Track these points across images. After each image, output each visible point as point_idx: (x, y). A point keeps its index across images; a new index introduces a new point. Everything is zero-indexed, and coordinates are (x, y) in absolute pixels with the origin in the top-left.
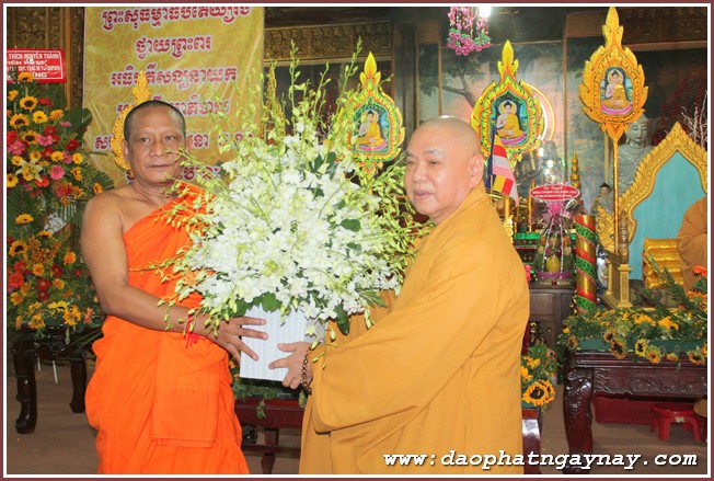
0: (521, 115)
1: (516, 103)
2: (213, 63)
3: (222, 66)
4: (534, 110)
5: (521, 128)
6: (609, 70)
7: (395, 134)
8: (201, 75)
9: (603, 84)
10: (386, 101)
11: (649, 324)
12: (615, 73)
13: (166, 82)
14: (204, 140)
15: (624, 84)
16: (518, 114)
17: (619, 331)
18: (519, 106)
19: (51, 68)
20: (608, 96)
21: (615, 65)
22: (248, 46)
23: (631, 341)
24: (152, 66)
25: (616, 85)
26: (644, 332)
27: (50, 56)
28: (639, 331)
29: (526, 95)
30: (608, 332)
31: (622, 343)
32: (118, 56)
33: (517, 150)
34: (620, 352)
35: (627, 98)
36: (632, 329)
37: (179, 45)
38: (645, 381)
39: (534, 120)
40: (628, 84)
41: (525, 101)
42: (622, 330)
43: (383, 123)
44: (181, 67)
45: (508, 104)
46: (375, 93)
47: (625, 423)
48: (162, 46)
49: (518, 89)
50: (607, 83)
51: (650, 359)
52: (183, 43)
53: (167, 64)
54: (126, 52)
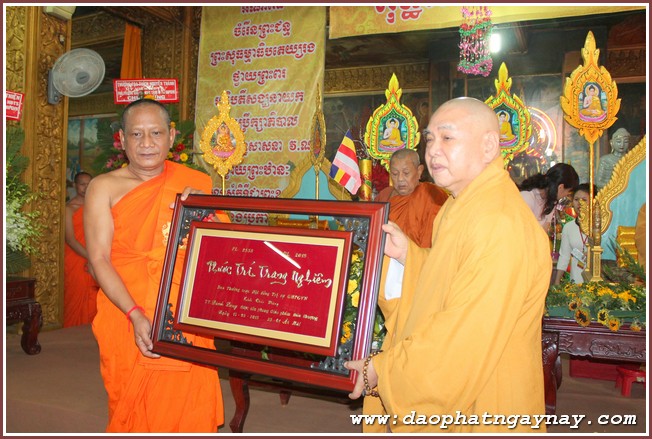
0: (513, 122)
1: (509, 112)
2: (287, 88)
3: (293, 91)
4: (524, 119)
5: (513, 133)
6: (587, 84)
7: (412, 137)
8: (278, 97)
9: (581, 96)
10: (406, 111)
11: (610, 297)
12: (592, 87)
13: (253, 103)
14: (279, 145)
15: (600, 96)
16: (510, 121)
17: (583, 301)
18: (511, 116)
19: (168, 92)
20: (585, 106)
21: (592, 81)
22: (312, 75)
23: (593, 310)
24: (244, 92)
25: (592, 97)
26: (605, 303)
27: (167, 83)
28: (600, 302)
29: (517, 106)
30: (573, 302)
31: (586, 313)
32: (220, 85)
33: (509, 151)
34: (584, 320)
35: (602, 108)
36: (594, 300)
37: (263, 76)
38: (604, 345)
39: (524, 127)
40: (603, 96)
41: (517, 111)
42: (586, 301)
43: (403, 129)
44: (265, 92)
45: (503, 113)
46: (397, 105)
47: (594, 378)
48: (250, 77)
49: (511, 101)
50: (584, 96)
51: (610, 327)
52: (266, 74)
53: (255, 90)
54: (226, 81)
